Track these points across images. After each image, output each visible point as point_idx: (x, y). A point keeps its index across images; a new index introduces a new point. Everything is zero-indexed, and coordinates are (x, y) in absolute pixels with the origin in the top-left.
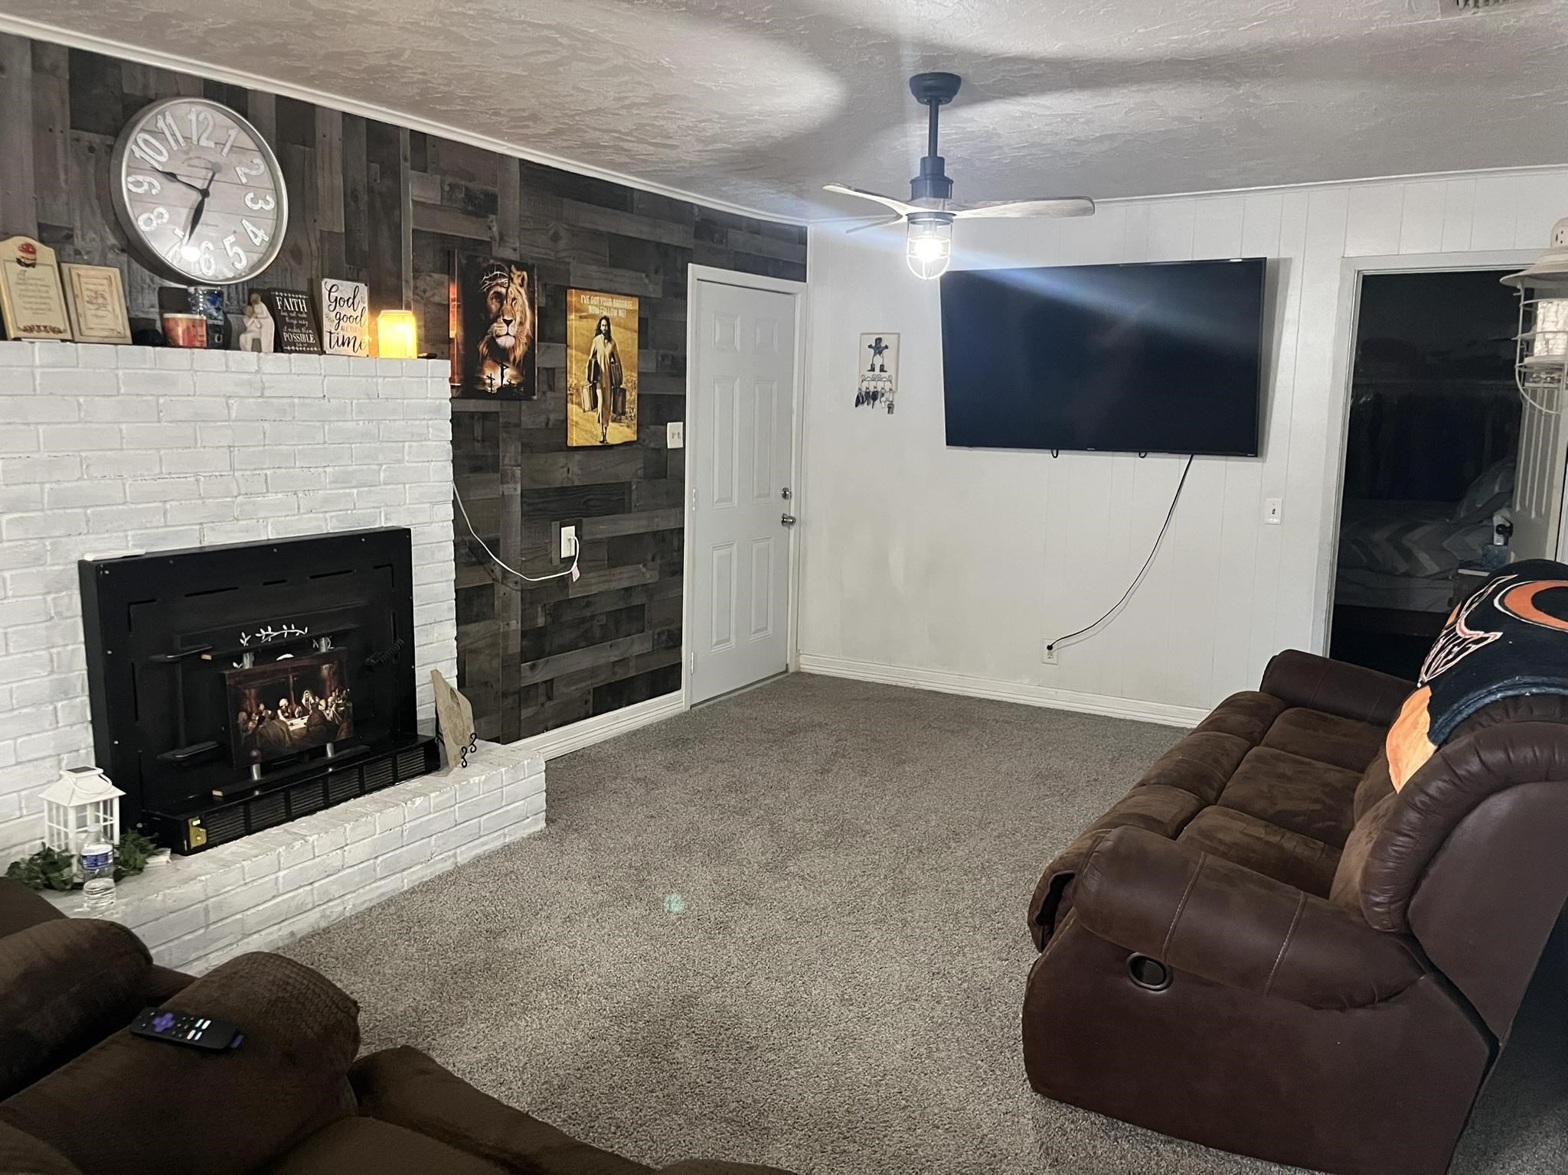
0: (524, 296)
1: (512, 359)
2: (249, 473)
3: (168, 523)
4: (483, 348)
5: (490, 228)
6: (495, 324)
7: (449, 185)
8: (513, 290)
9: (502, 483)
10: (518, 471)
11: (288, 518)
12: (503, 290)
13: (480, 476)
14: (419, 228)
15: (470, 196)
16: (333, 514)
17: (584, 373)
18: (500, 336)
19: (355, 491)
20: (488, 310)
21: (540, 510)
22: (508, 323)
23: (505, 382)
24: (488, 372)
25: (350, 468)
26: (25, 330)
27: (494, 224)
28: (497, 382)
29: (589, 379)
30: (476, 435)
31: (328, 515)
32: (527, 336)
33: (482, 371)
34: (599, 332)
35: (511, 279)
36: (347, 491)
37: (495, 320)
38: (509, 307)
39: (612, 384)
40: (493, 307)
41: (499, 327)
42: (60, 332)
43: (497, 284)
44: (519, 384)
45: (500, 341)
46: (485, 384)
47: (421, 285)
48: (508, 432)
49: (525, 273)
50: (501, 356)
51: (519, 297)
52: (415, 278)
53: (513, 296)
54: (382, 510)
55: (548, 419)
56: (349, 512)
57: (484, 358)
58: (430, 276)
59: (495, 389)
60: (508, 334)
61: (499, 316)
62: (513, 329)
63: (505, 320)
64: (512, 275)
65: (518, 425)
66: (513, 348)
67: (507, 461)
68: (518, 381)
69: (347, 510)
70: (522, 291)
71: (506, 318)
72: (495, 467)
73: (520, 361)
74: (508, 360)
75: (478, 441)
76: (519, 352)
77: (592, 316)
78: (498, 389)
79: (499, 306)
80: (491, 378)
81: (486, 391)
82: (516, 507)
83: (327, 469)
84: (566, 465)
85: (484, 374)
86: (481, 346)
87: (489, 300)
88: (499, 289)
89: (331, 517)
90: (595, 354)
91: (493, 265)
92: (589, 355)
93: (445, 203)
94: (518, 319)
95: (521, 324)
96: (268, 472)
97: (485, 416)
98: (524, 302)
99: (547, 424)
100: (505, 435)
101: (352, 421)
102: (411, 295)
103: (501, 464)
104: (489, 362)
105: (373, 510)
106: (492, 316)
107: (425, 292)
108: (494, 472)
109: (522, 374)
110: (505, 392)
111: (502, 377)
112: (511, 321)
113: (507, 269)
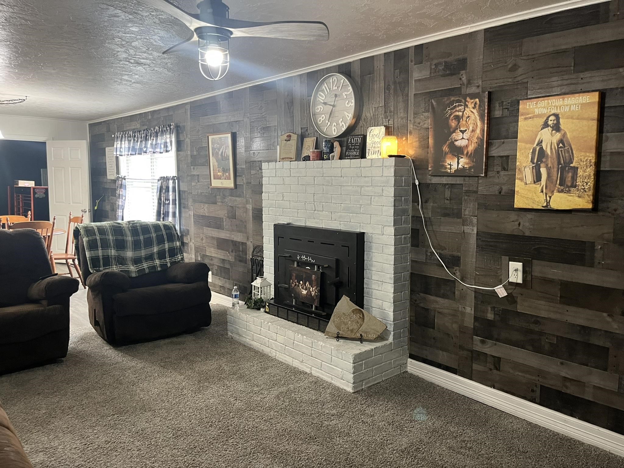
0: (476, 114)
1: (465, 152)
2: (319, 203)
3: (298, 216)
4: (445, 148)
5: (461, 79)
6: (454, 134)
7: (435, 64)
8: (467, 112)
9: (463, 225)
10: (475, 220)
11: (328, 221)
12: (461, 114)
13: (448, 219)
14: (417, 92)
15: (447, 66)
16: (343, 222)
17: (527, 157)
18: (457, 140)
19: (351, 215)
20: (448, 126)
21: (491, 246)
22: (463, 132)
23: (460, 166)
24: (448, 161)
25: (349, 205)
26: (282, 159)
27: (464, 76)
28: (455, 167)
29: (532, 161)
30: (446, 196)
31: (341, 222)
32: (478, 138)
33: (445, 162)
34: (546, 125)
35: (466, 106)
36: (348, 214)
37: (454, 132)
38: (464, 122)
39: (559, 163)
40: (453, 124)
41: (458, 135)
42: (292, 159)
43: (456, 111)
44: (470, 168)
45: (457, 143)
46: (446, 168)
47: (418, 120)
48: (469, 196)
49: (477, 100)
50: (458, 152)
51: (472, 115)
52: (414, 118)
53: (467, 116)
54: (361, 224)
55: (501, 189)
56: (349, 223)
57: (446, 154)
58: (423, 115)
59: (453, 171)
60: (463, 138)
61: (457, 129)
62: (466, 135)
63: (461, 131)
64: (467, 103)
65: (476, 192)
66: (467, 146)
67: (467, 213)
68: (470, 165)
69: (348, 222)
70: (475, 111)
71: (462, 129)
72: (458, 215)
73: (471, 154)
74: (463, 154)
75: (447, 200)
76: (471, 148)
77: (539, 116)
78: (455, 171)
79: (457, 123)
80: (450, 165)
81: (447, 172)
82: (473, 241)
83: (342, 205)
84: (517, 220)
85: (446, 163)
86: (445, 147)
87: (450, 121)
88: (457, 113)
89: (342, 224)
90: (540, 143)
91: (454, 101)
92: (534, 144)
93: (432, 75)
94: (471, 128)
95: (473, 131)
96: (324, 203)
97: (452, 185)
98: (476, 118)
99: (500, 193)
100: (466, 198)
101: (351, 186)
102: (412, 126)
103: (463, 214)
104: (450, 155)
105: (357, 224)
106: (452, 130)
107: (419, 124)
108: (458, 218)
109: (473, 162)
110: (459, 173)
111: (458, 163)
112: (466, 130)
113: (463, 101)
